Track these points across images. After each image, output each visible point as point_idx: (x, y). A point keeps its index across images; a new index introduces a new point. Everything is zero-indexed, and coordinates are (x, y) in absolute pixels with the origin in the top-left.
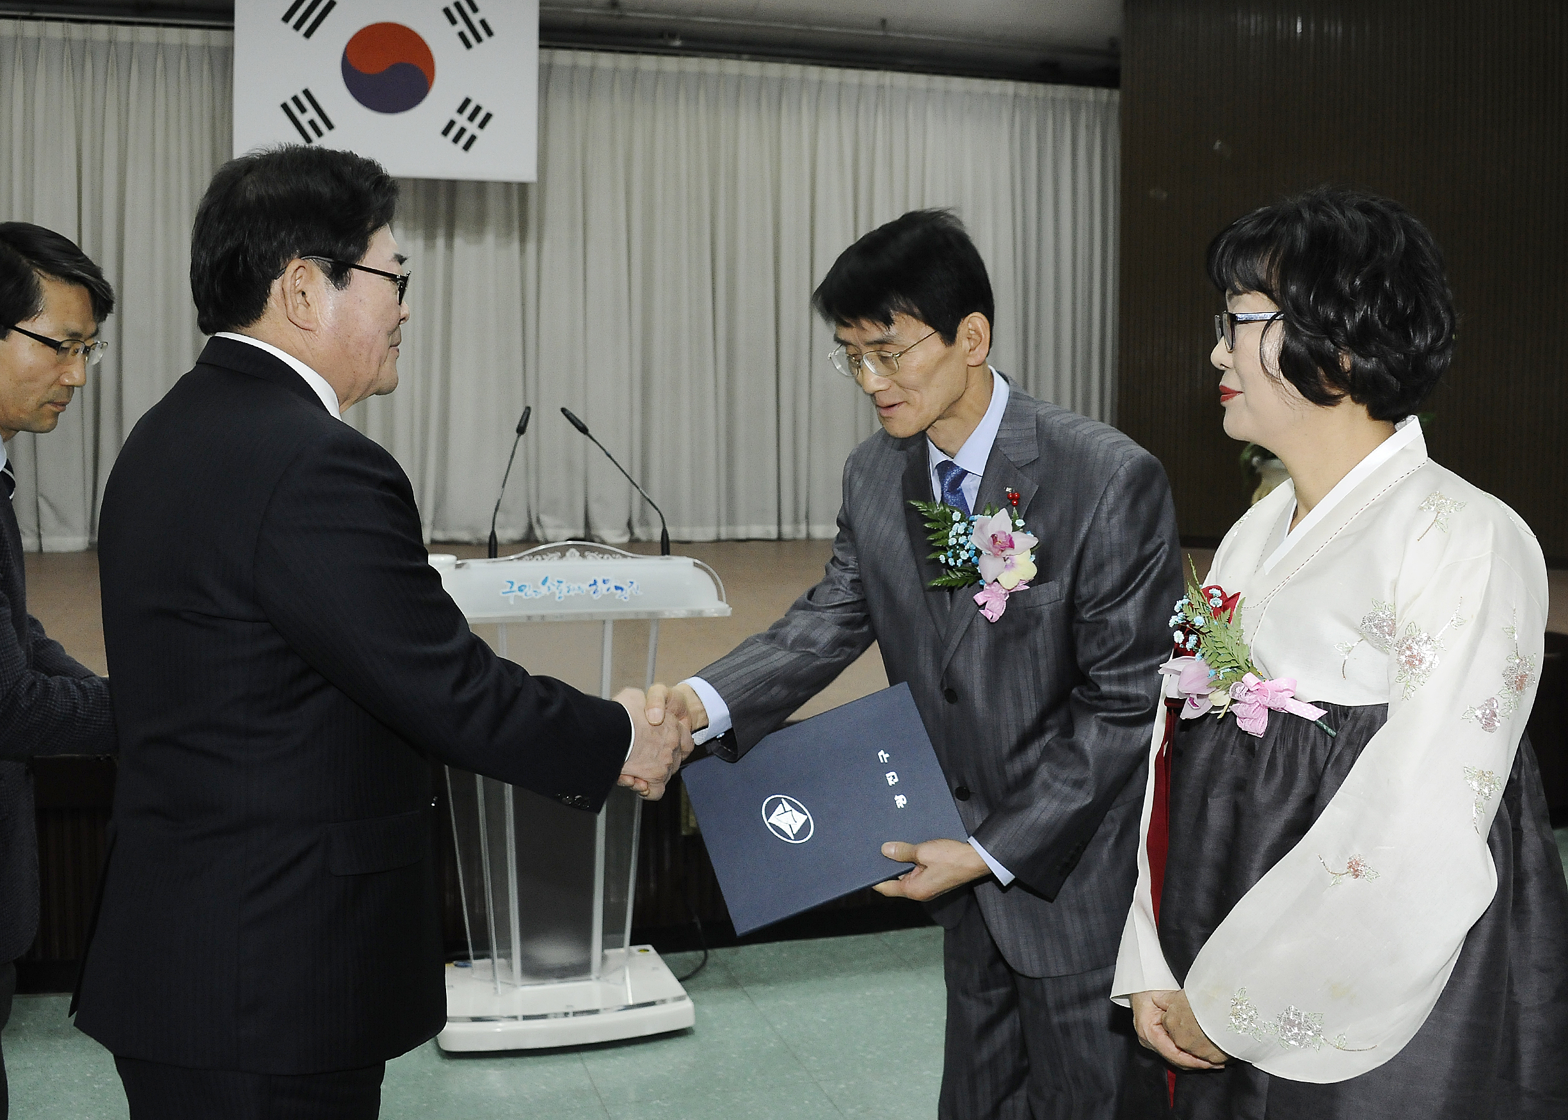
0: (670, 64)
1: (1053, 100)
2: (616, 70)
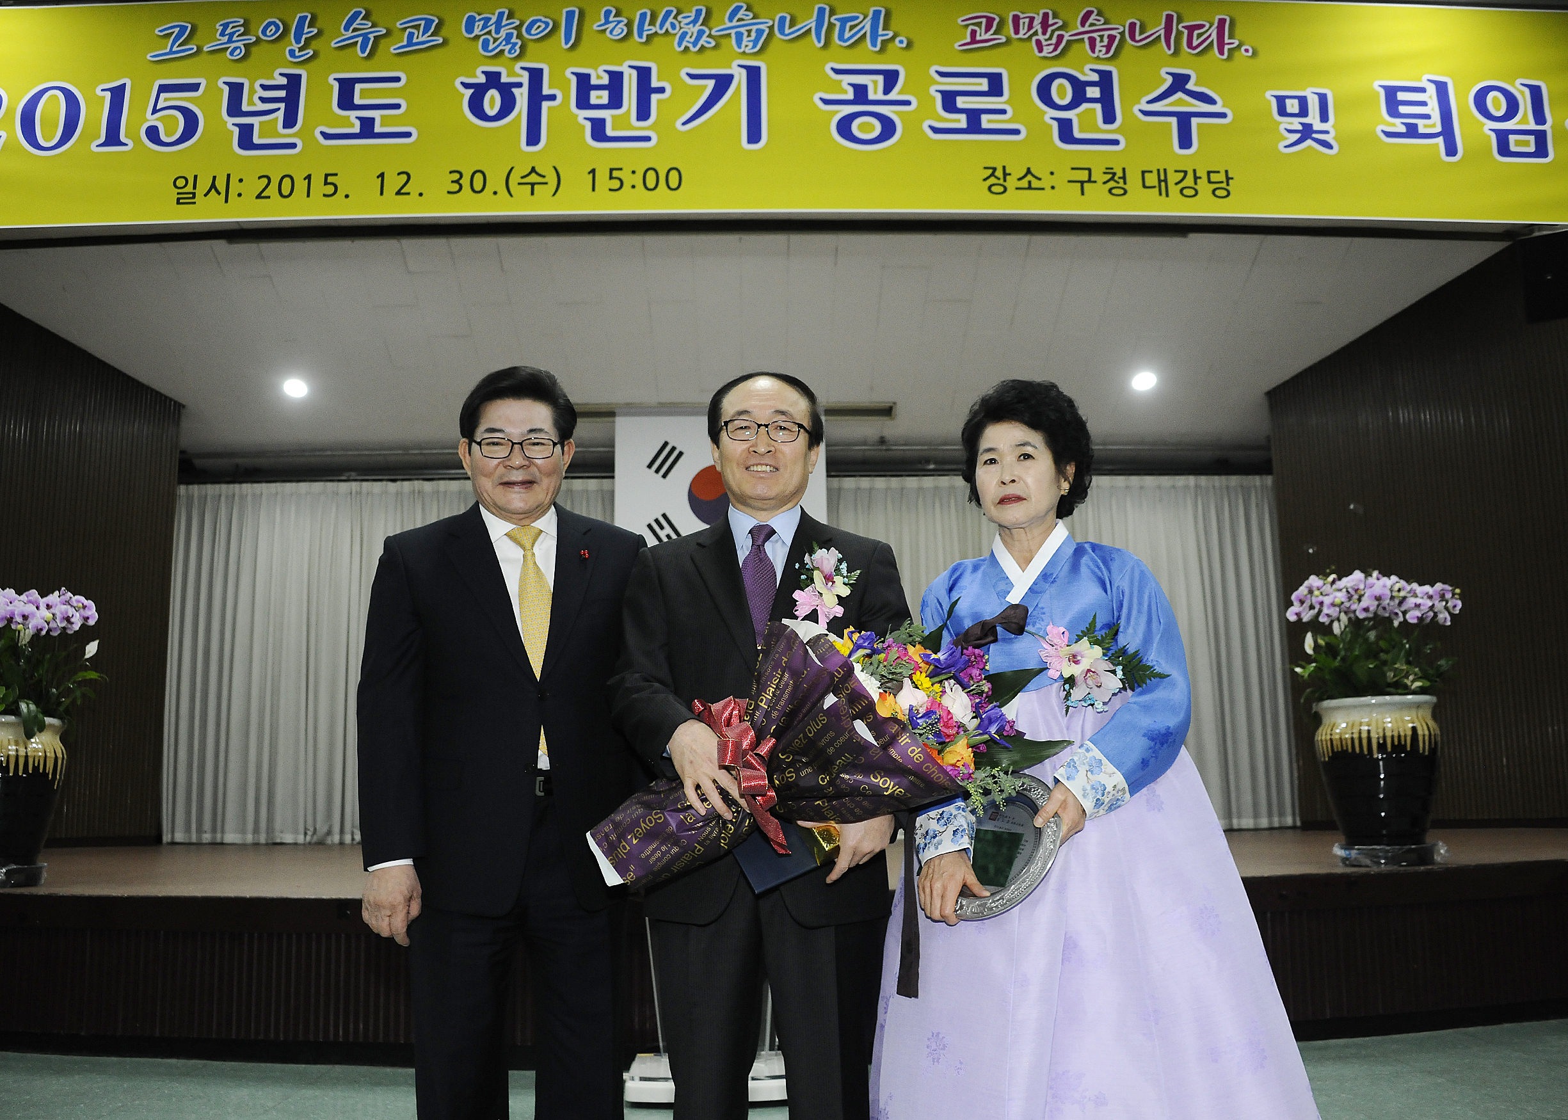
0: (928, 482)
1: (1228, 487)
2: (887, 489)
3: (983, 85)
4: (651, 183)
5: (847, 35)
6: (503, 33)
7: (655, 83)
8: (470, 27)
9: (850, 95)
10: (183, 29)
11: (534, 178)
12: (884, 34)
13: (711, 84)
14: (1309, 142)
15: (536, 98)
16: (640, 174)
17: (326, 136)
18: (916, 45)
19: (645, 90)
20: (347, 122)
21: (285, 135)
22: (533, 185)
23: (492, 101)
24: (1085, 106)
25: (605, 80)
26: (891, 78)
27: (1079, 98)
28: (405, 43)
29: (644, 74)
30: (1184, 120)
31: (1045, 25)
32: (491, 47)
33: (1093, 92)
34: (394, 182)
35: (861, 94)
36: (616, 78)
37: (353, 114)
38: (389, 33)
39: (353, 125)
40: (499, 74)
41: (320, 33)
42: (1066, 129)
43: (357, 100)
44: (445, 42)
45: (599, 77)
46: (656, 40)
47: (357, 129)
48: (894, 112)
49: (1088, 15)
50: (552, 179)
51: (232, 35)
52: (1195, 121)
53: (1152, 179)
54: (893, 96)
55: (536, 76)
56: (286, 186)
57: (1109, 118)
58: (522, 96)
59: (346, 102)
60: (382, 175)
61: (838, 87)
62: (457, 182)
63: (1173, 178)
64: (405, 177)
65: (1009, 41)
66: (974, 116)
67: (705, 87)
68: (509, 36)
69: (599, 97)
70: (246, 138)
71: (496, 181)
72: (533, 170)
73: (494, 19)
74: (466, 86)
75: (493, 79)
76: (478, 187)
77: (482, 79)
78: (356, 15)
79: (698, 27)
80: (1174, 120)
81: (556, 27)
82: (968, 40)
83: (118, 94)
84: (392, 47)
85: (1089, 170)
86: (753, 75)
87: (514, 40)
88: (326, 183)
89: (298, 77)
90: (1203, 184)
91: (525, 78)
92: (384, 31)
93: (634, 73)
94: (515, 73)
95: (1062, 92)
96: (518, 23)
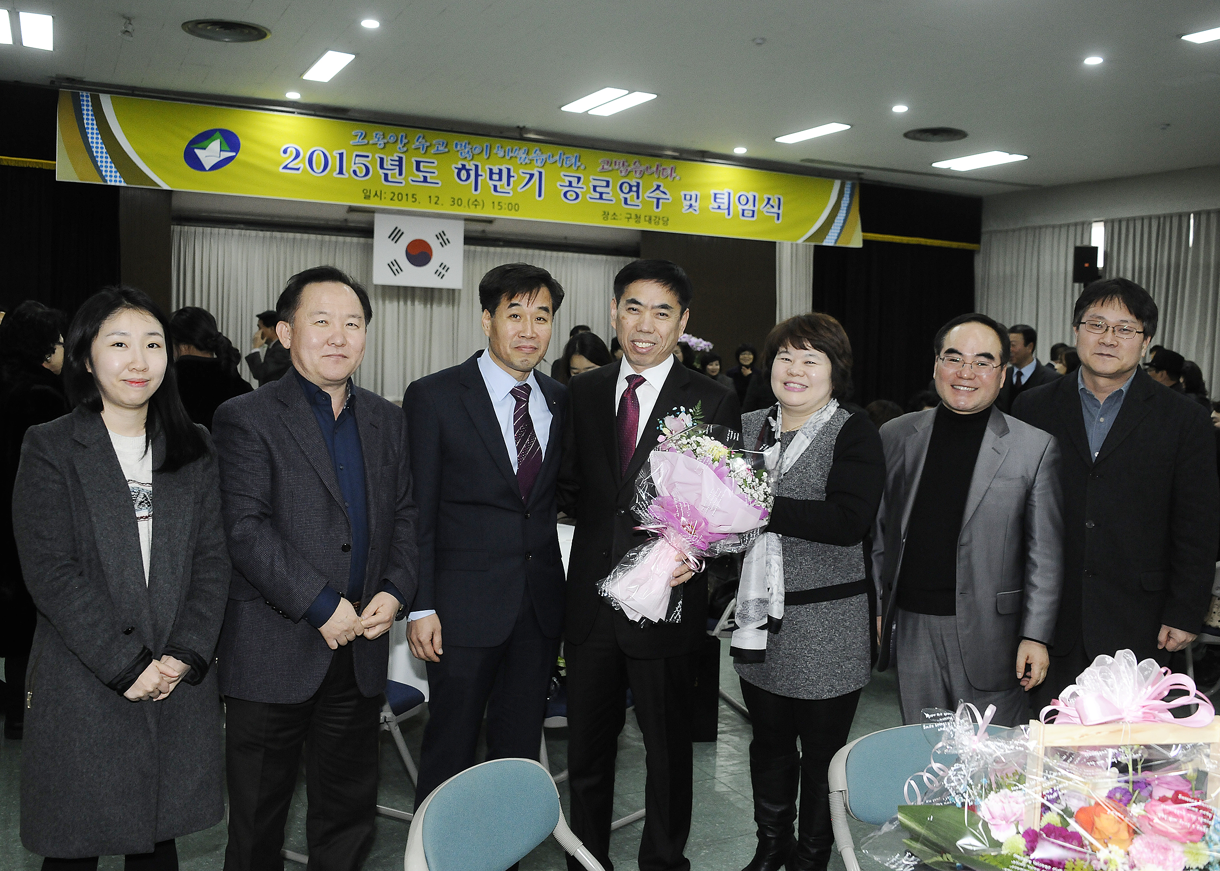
3: (605, 184)
4: (510, 208)
5: (568, 162)
6: (466, 150)
7: (512, 174)
8: (456, 147)
9: (567, 184)
10: (362, 134)
11: (476, 203)
12: (578, 164)
13: (528, 176)
14: (691, 210)
15: (477, 175)
16: (507, 204)
17: (413, 181)
18: (587, 168)
19: (509, 176)
20: (418, 176)
21: (399, 179)
22: (476, 205)
23: (464, 174)
24: (631, 193)
25: (498, 171)
26: (579, 179)
27: (630, 190)
28: (436, 148)
29: (509, 170)
30: (658, 199)
31: (623, 165)
32: (463, 154)
33: (634, 189)
34: (434, 200)
35: (570, 182)
36: (501, 170)
37: (421, 174)
38: (431, 145)
39: (420, 178)
40: (465, 165)
41: (408, 143)
42: (626, 199)
43: (422, 169)
44: (449, 151)
45: (496, 170)
46: (513, 159)
47: (422, 179)
48: (581, 192)
49: (635, 163)
50: (481, 203)
51: (379, 138)
52: (661, 201)
53: (647, 218)
54: (580, 185)
55: (477, 167)
56: (400, 197)
57: (638, 198)
58: (472, 173)
59: (418, 169)
60: (430, 197)
61: (564, 181)
62: (453, 201)
63: (653, 218)
64: (437, 198)
65: (612, 170)
66: (601, 194)
67: (526, 177)
68: (468, 151)
69: (496, 177)
70: (386, 179)
71: (465, 202)
72: (476, 200)
73: (464, 144)
74: (456, 168)
75: (464, 166)
76: (459, 204)
77: (460, 166)
78: (420, 137)
79: (524, 156)
80: (655, 200)
81: (482, 151)
82: (601, 167)
83: (341, 155)
84: (432, 150)
85: (631, 214)
86: (540, 173)
87: (470, 153)
88: (413, 197)
89: (402, 158)
90: (661, 222)
91: (473, 168)
92: (428, 144)
93: (506, 170)
94: (470, 166)
95: (626, 188)
96: (470, 147)
